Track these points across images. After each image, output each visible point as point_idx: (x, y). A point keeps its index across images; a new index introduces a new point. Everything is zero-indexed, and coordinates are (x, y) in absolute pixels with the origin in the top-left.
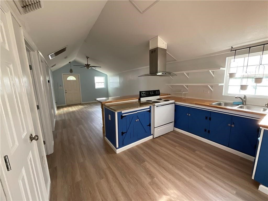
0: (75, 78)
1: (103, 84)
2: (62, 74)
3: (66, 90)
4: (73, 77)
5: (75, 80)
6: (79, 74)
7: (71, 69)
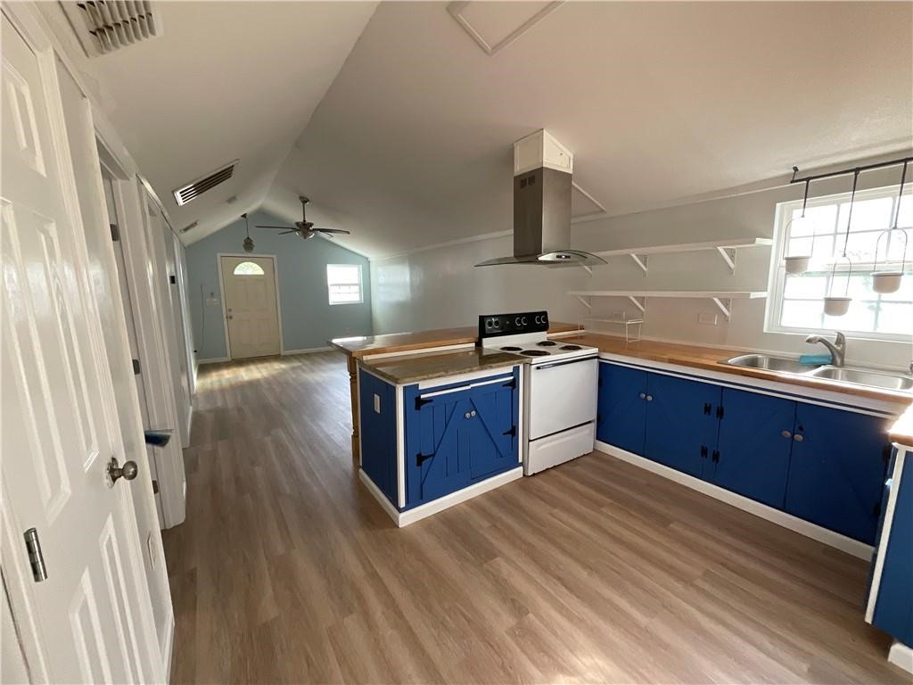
0: (260, 268)
1: (356, 289)
2: (219, 255)
3: (230, 310)
4: (255, 265)
5: (261, 275)
6: (274, 256)
7: (248, 238)
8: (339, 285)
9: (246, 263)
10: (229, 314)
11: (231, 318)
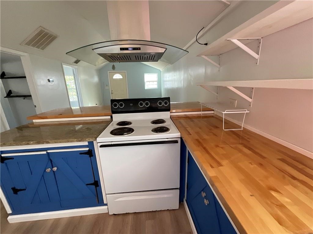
0: (121, 76)
1: (156, 83)
2: (108, 72)
3: (112, 91)
4: (120, 75)
5: (122, 79)
6: (126, 71)
7: (113, 65)
8: (149, 81)
9: (117, 74)
10: (112, 92)
11: (113, 93)
